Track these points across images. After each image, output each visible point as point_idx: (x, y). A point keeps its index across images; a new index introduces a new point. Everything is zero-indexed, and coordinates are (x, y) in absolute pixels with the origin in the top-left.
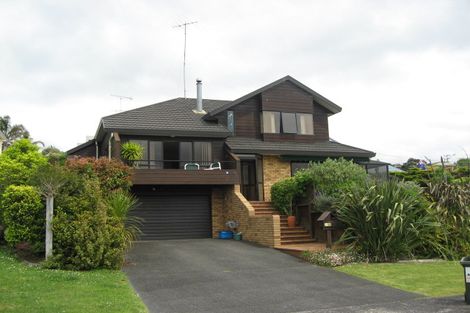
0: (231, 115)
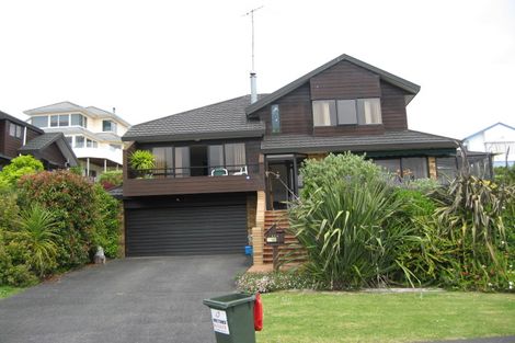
0: (275, 109)
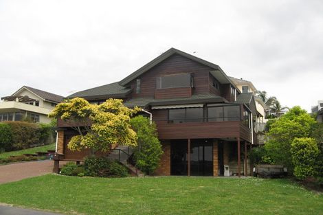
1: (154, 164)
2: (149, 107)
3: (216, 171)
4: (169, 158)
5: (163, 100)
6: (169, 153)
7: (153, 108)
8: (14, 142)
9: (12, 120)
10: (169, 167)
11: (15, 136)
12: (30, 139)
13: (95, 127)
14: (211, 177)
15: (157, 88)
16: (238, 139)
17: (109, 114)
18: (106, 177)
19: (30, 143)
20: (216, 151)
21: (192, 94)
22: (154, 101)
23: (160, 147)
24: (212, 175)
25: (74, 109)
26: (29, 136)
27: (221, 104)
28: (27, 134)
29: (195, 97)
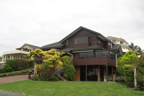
1: (71, 76)
2: (71, 52)
3: (99, 79)
4: (80, 73)
5: (77, 49)
6: (79, 71)
7: (73, 52)
8: (18, 67)
9: (19, 58)
10: (80, 77)
11: (18, 65)
12: (25, 66)
13: (44, 61)
14: (97, 82)
15: (75, 44)
16: (107, 65)
17: (50, 55)
18: (49, 81)
19: (25, 67)
20: (99, 70)
21: (89, 46)
22: (73, 49)
23: (74, 69)
24: (97, 81)
25: (36, 53)
26: (25, 65)
27: (101, 50)
28: (24, 63)
29: (91, 47)
